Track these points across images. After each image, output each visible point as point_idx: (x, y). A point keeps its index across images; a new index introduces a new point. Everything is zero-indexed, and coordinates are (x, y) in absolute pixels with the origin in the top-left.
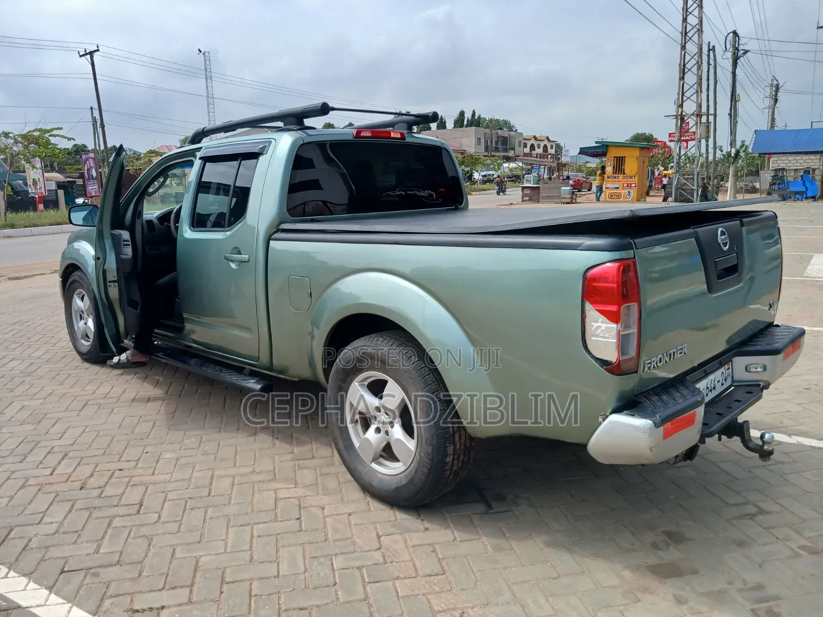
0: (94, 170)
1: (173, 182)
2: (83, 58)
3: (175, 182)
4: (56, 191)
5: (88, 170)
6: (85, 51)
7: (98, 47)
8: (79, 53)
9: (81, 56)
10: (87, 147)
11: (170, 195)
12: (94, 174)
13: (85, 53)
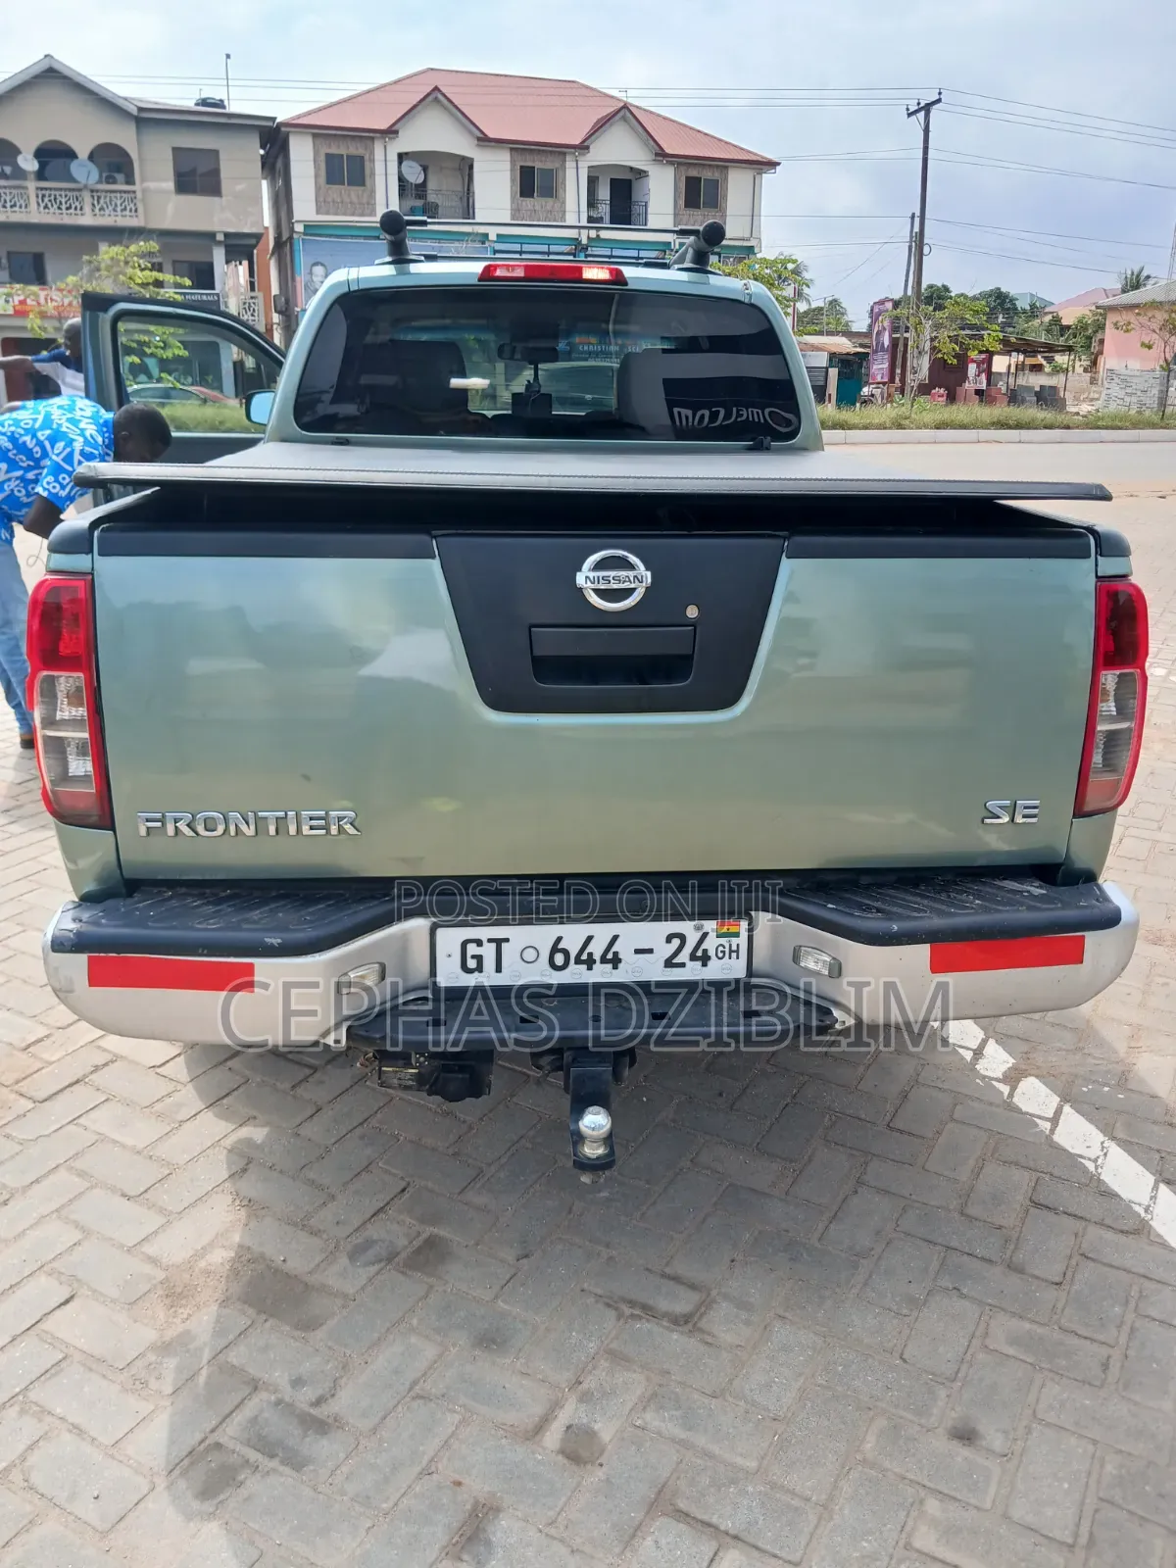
0: (887, 333)
1: (1078, 364)
2: (914, 117)
3: (1082, 363)
4: (827, 368)
5: (878, 333)
6: (919, 104)
7: (940, 93)
8: (908, 109)
9: (909, 115)
10: (950, 292)
11: (1029, 389)
12: (887, 343)
13: (916, 108)
